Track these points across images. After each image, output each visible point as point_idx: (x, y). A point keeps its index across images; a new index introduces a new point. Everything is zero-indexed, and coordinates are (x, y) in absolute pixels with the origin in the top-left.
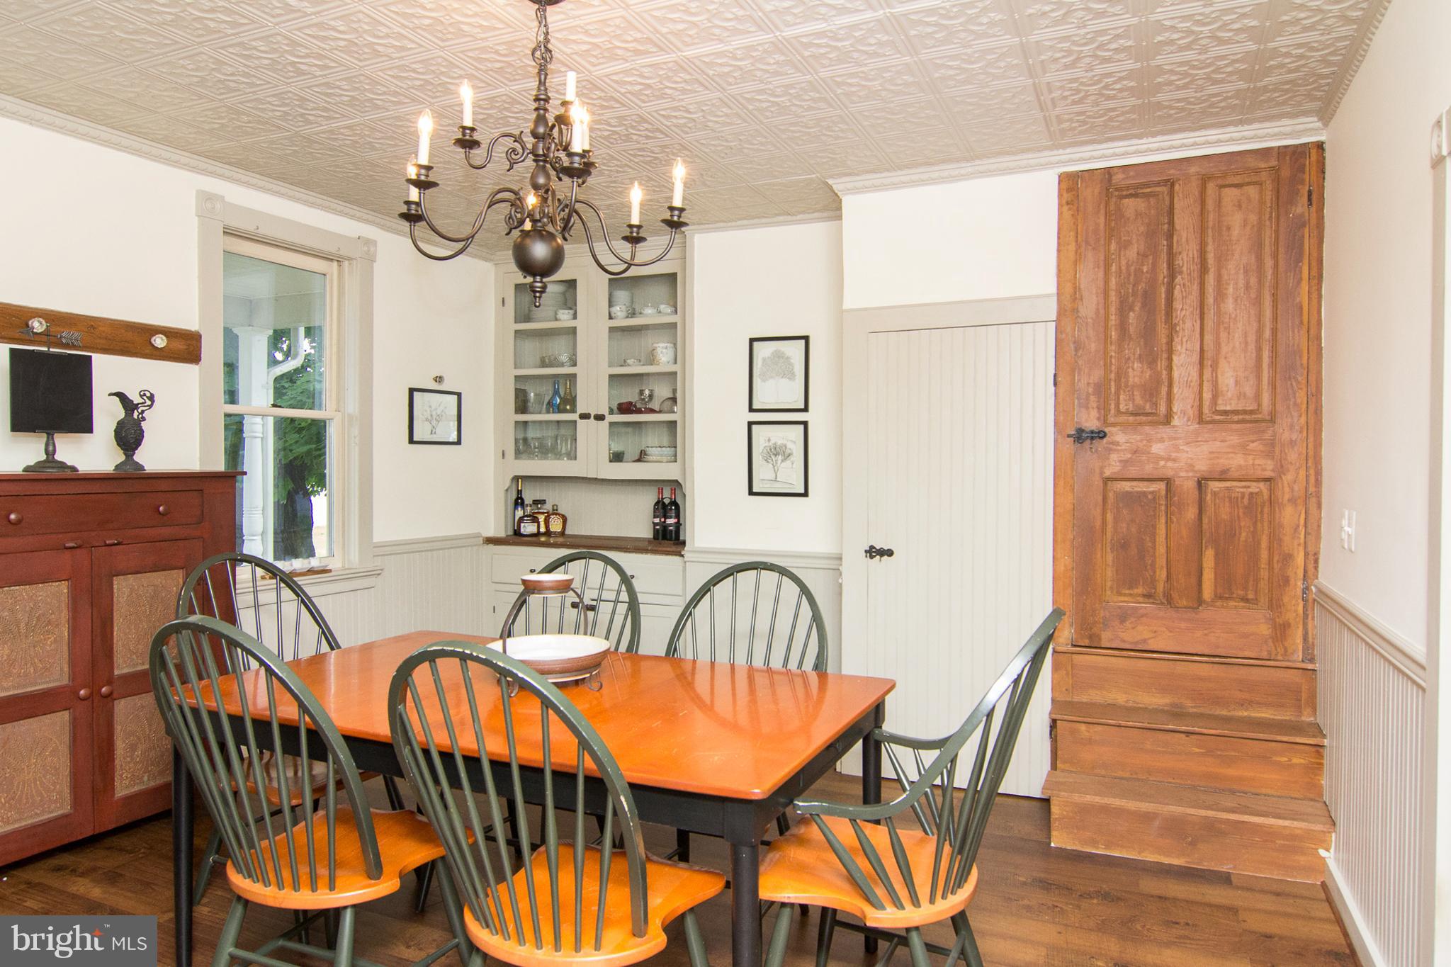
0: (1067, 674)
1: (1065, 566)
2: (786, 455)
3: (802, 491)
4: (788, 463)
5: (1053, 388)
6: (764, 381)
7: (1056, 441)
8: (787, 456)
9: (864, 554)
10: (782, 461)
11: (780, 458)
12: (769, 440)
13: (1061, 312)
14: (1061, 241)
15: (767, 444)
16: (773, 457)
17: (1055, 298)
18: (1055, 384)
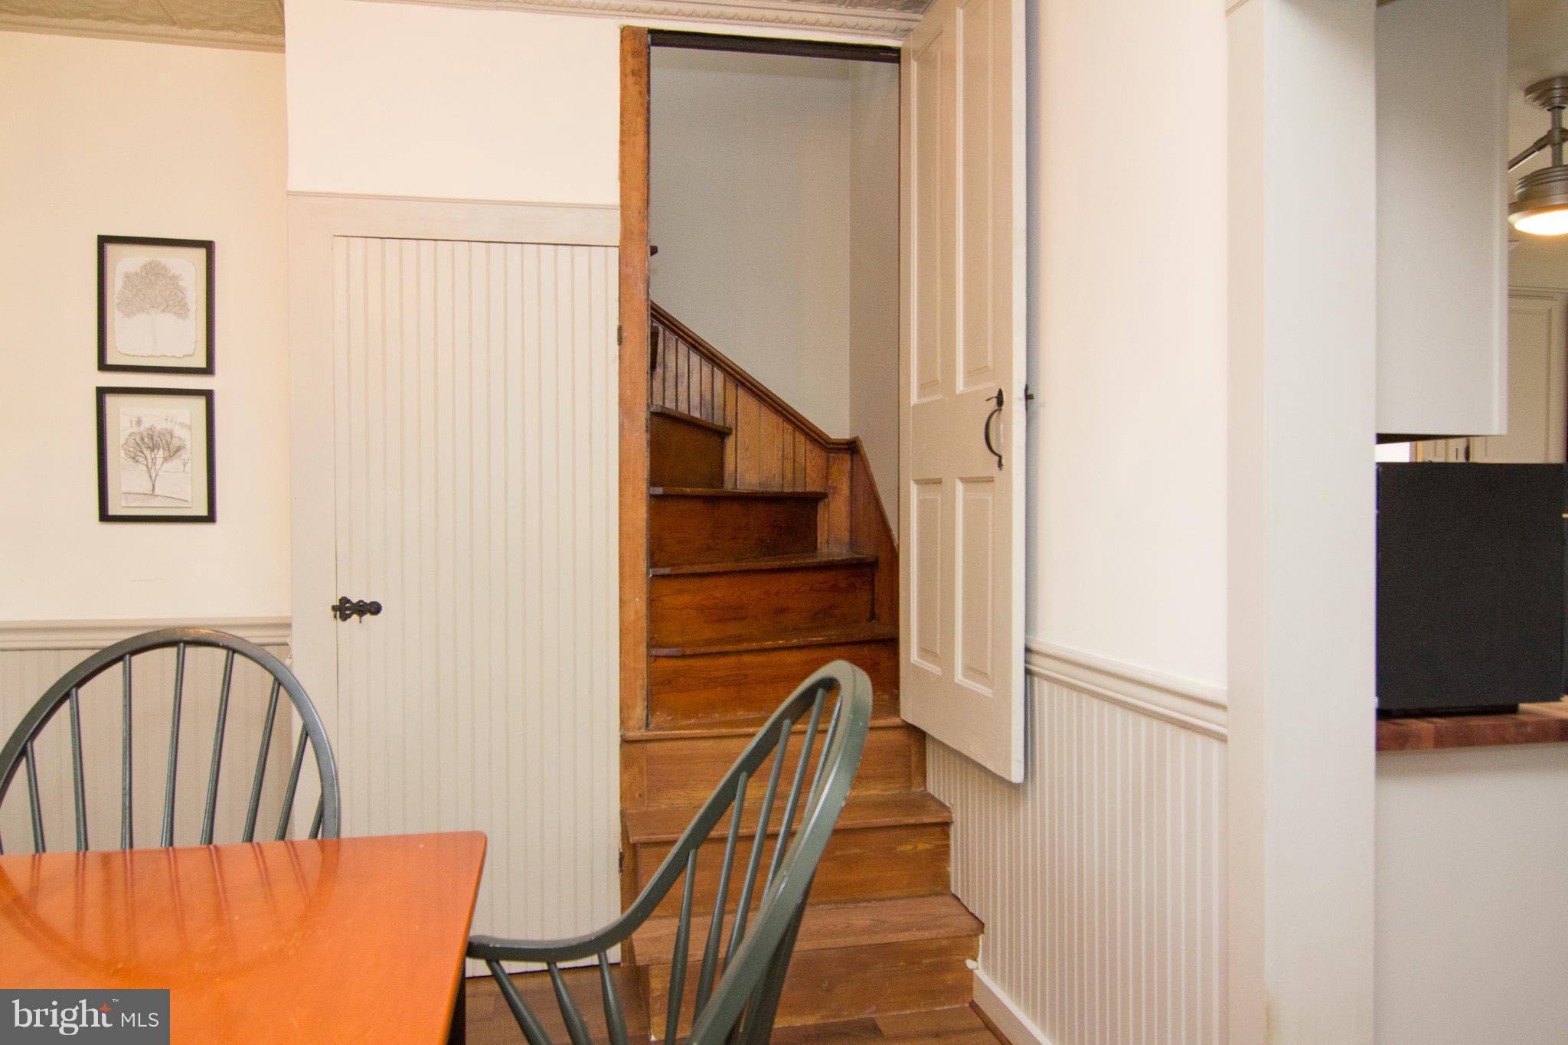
0: (641, 771)
1: (636, 612)
2: (173, 448)
3: (203, 512)
4: (176, 463)
5: (617, 347)
6: (127, 314)
7: (621, 426)
8: (174, 451)
9: (333, 613)
10: (165, 460)
11: (160, 454)
12: (139, 422)
13: (626, 235)
14: (625, 128)
15: (135, 429)
16: (147, 452)
17: (617, 214)
18: (620, 341)
